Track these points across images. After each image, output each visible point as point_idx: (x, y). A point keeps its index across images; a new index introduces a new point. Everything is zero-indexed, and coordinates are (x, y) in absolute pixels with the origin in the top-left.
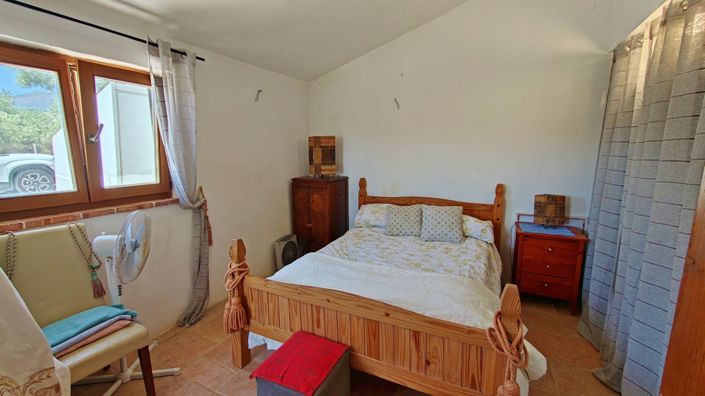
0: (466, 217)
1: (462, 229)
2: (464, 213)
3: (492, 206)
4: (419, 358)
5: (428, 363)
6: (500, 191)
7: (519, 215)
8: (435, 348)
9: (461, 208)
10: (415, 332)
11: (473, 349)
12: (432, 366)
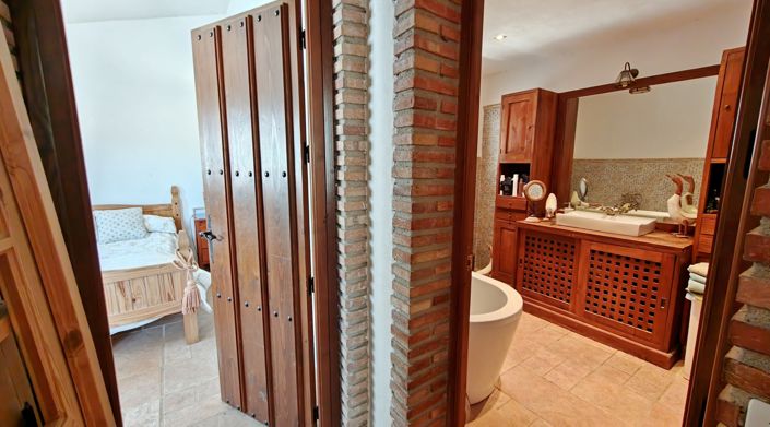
0: (146, 216)
1: (144, 226)
2: (144, 213)
3: (170, 206)
4: (126, 300)
5: (134, 300)
6: (175, 192)
7: (195, 210)
8: (138, 287)
9: (141, 209)
10: (119, 282)
11: (166, 276)
12: (138, 301)
